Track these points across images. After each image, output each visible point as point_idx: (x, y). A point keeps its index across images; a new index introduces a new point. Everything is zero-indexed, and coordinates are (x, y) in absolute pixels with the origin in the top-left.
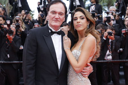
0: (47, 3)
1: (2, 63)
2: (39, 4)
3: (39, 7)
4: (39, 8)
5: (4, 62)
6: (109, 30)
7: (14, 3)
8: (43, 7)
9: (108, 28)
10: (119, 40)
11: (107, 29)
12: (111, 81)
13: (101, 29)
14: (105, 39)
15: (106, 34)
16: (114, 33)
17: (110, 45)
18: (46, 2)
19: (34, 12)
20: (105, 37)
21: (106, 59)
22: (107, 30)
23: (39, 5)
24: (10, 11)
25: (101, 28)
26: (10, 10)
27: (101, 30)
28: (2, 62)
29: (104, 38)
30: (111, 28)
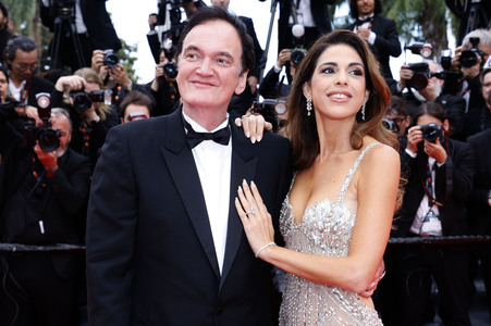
0: (184, 17)
1: (11, 251)
2: (155, 21)
3: (153, 33)
4: (156, 35)
5: (22, 246)
6: (427, 120)
7: (57, 20)
8: (168, 31)
9: (426, 110)
10: (467, 158)
11: (421, 115)
12: (437, 318)
13: (393, 116)
14: (413, 155)
15: (415, 134)
16: (447, 128)
17: (430, 176)
18: (180, 12)
19: (135, 50)
20: (412, 148)
21: (417, 231)
22: (422, 118)
23: (152, 27)
24: (46, 48)
25: (395, 112)
26: (44, 43)
27: (394, 120)
28: (14, 249)
29: (408, 151)
30: (434, 112)
